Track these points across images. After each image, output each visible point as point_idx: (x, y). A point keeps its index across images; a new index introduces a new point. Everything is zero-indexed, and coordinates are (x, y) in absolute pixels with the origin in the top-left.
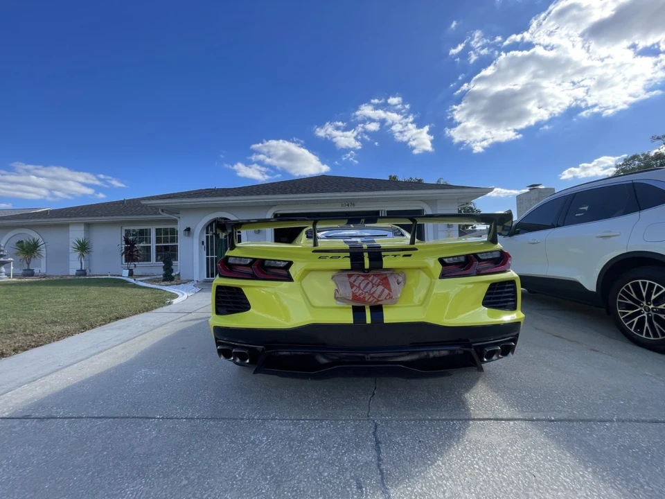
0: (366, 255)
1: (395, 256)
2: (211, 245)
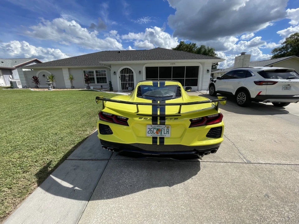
0: (159, 118)
1: (171, 119)
2: (123, 78)
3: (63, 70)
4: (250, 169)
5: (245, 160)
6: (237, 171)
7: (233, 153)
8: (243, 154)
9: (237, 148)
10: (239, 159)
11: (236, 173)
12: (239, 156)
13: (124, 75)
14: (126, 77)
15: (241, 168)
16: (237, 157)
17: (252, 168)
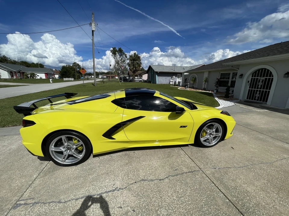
2: (253, 84)
3: (205, 73)
4: (7, 201)
5: (23, 202)
6: (17, 186)
7: (43, 192)
8: (33, 205)
9: (50, 203)
10: (29, 196)
11: (16, 185)
12: (33, 199)
13: (257, 79)
14: (259, 81)
15: (17, 192)
16: (33, 195)
17: (6, 205)
